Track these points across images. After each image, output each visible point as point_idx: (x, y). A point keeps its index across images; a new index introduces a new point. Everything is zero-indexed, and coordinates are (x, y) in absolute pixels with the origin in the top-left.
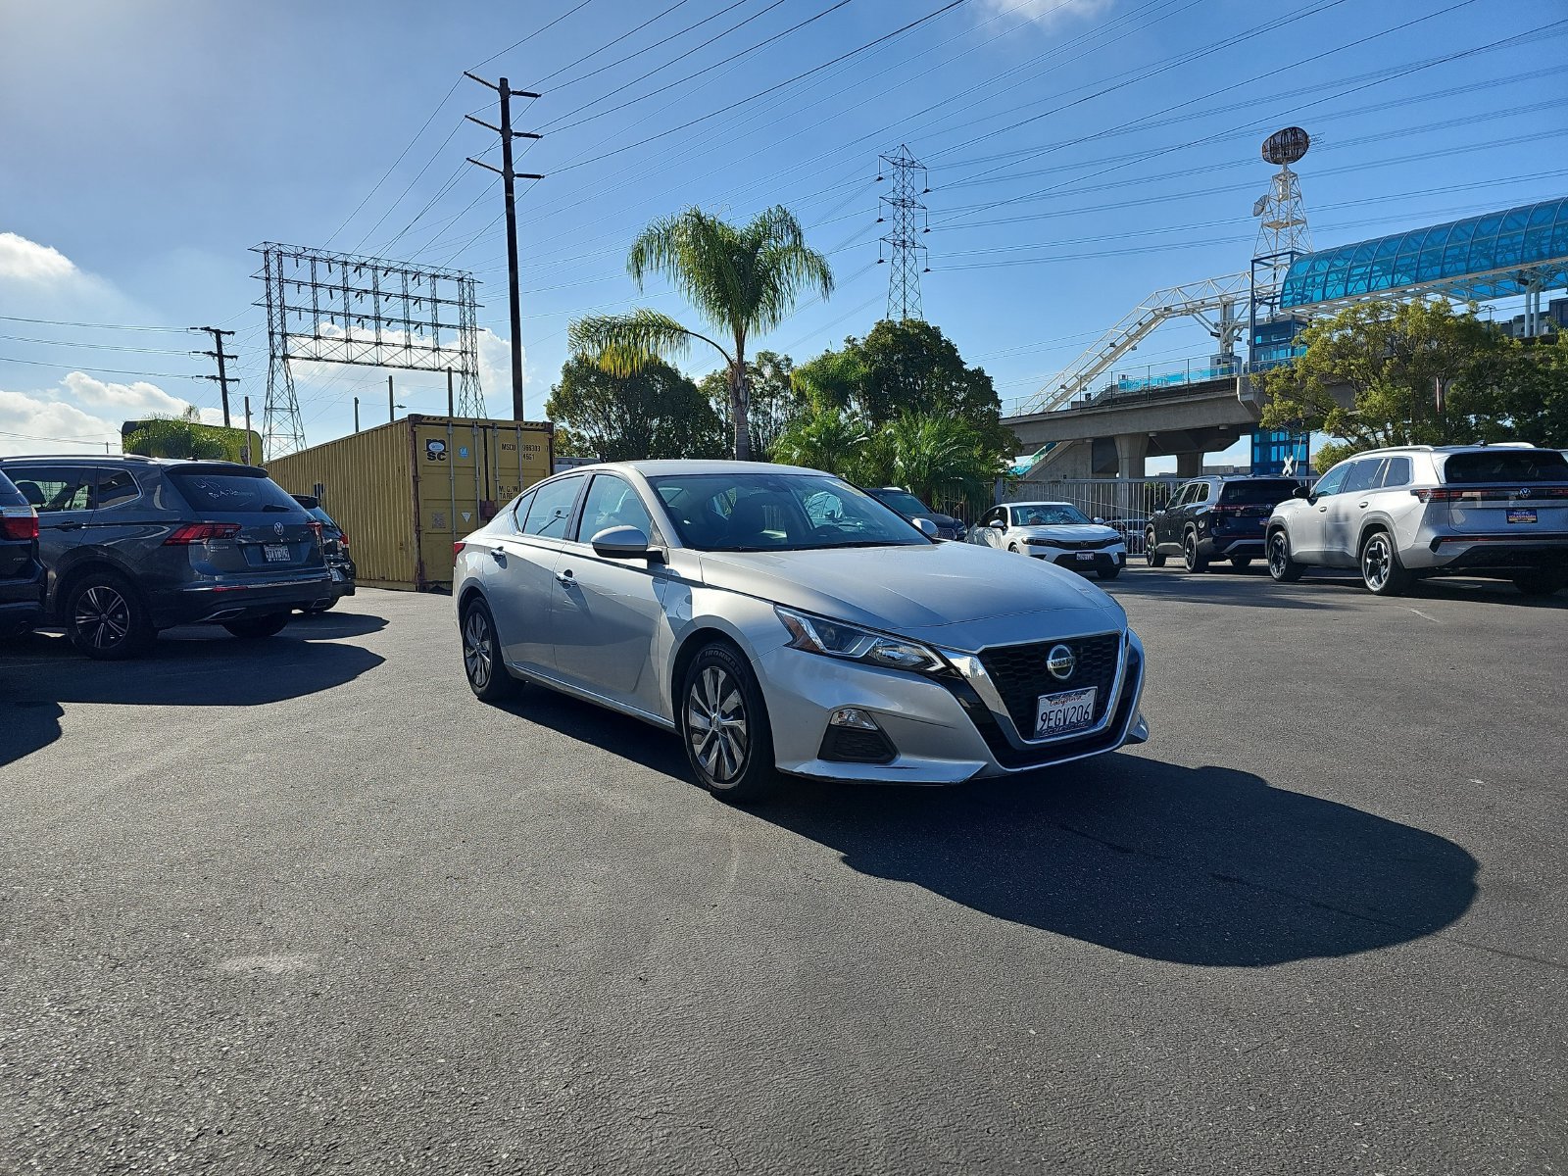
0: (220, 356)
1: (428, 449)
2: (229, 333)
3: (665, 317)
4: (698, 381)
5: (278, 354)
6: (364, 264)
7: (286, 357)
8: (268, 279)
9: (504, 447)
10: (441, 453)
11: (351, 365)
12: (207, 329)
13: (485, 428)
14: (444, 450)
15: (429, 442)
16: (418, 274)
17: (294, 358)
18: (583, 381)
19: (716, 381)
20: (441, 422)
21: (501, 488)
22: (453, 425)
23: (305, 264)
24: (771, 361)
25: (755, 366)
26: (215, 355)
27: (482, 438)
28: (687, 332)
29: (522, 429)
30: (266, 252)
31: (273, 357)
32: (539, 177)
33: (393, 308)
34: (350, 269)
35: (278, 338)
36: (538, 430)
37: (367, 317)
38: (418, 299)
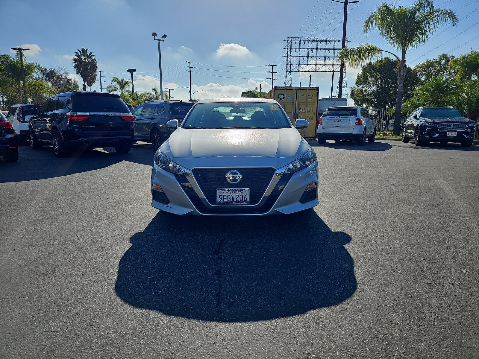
0: (272, 72)
1: (279, 97)
2: (275, 66)
3: (373, 46)
4: (413, 67)
5: (288, 71)
6: (314, 40)
7: (290, 71)
8: (287, 49)
9: (302, 95)
10: (282, 98)
11: (316, 72)
12: (270, 65)
13: (297, 90)
14: (283, 97)
15: (279, 95)
16: (330, 41)
17: (292, 71)
18: (368, 71)
19: (419, 67)
20: (283, 88)
21: (300, 109)
22: (287, 89)
23: (298, 42)
24: (445, 58)
25: (438, 60)
26: (271, 72)
27: (296, 93)
28: (382, 51)
29: (309, 89)
30: (288, 41)
31: (287, 71)
32: (357, 2)
33: (321, 53)
34: (310, 42)
35: (289, 66)
36: (313, 90)
37: (313, 57)
38: (329, 50)
